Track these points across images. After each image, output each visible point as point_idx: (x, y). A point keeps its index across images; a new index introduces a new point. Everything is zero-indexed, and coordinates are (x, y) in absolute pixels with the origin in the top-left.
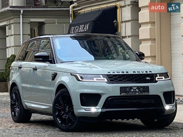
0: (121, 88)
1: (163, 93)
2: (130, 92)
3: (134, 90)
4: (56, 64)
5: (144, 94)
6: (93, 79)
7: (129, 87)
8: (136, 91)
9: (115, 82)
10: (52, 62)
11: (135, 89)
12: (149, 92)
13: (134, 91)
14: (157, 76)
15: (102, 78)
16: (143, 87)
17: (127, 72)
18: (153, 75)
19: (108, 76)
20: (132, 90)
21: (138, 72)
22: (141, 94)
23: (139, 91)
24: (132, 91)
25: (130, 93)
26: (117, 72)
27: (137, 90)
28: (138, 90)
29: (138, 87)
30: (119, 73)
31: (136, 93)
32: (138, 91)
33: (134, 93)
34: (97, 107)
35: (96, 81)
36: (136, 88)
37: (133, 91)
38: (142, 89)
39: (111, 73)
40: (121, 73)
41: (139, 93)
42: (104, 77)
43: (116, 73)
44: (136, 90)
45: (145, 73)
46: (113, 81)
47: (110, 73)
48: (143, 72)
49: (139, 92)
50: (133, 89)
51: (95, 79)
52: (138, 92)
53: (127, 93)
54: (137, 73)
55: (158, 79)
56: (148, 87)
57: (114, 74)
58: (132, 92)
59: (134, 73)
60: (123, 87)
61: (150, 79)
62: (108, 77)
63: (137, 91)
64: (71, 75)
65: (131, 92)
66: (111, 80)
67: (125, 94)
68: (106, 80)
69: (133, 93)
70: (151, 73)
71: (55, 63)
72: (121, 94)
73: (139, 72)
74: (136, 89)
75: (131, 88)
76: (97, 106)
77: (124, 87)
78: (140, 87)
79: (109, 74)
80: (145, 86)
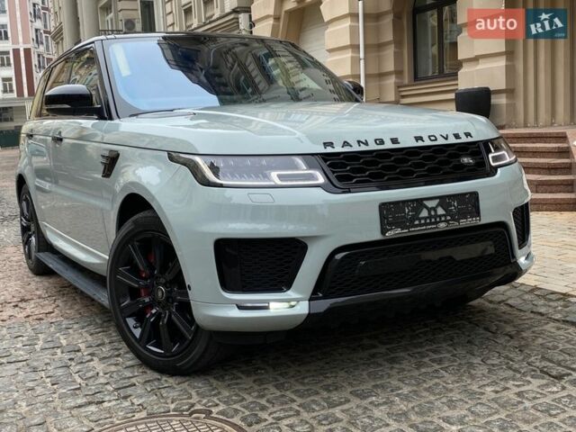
0: (385, 208)
1: (513, 211)
2: (417, 222)
3: (429, 210)
4: (116, 121)
5: (464, 223)
6: (266, 177)
7: (412, 201)
8: (436, 216)
9: (357, 182)
10: (104, 113)
11: (434, 209)
12: (478, 214)
13: (430, 217)
14: (490, 152)
15: (303, 169)
16: (461, 197)
17: (394, 141)
18: (479, 147)
19: (326, 161)
20: (424, 213)
21: (429, 137)
22: (455, 225)
23: (448, 213)
24: (423, 218)
25: (417, 226)
26: (359, 142)
27: (440, 211)
28: (444, 212)
29: (444, 200)
30: (366, 144)
31: (436, 223)
32: (445, 216)
33: (431, 223)
34: (291, 294)
35: (279, 182)
36: (437, 201)
38: (456, 204)
39: (338, 149)
40: (373, 146)
41: (446, 221)
42: (310, 167)
43: (356, 148)
44: (436, 211)
45: (452, 140)
46: (350, 178)
47: (331, 144)
50: (427, 207)
51: (274, 175)
52: (443, 219)
53: (408, 228)
54: (427, 142)
55: (495, 159)
56: (474, 197)
57: (347, 149)
58: (423, 222)
59: (420, 144)
60: (390, 203)
61: (474, 164)
62: (329, 166)
63: (440, 216)
64: (171, 158)
65: (420, 219)
66: (340, 178)
67: (399, 230)
68: (321, 179)
69: (426, 224)
70: (470, 139)
71: (111, 118)
72: (383, 232)
73: (436, 140)
74: (437, 206)
75: (419, 203)
76: (288, 288)
77: (396, 203)
78: (450, 197)
79: (329, 150)
80: (466, 194)
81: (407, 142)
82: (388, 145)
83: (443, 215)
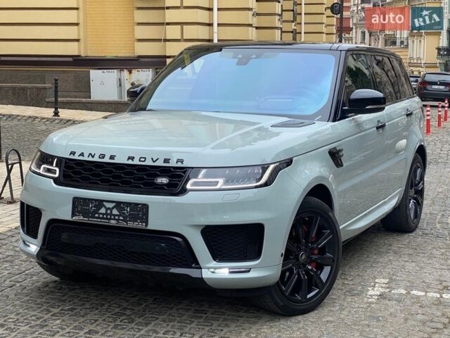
0: (77, 201)
1: (202, 228)
2: (97, 215)
3: (107, 209)
5: (131, 224)
6: (40, 167)
7: (96, 200)
8: (111, 214)
11: (111, 209)
12: (146, 221)
13: (106, 214)
15: (54, 166)
16: (134, 206)
17: (112, 157)
18: (184, 172)
19: (66, 163)
20: (103, 211)
22: (123, 224)
23: (122, 214)
24: (101, 214)
25: (97, 218)
27: (115, 212)
28: (118, 213)
29: (119, 205)
30: (93, 157)
31: (111, 219)
32: (119, 216)
33: (106, 219)
35: (41, 172)
36: (114, 204)
37: (103, 214)
38: (128, 209)
41: (118, 220)
42: (57, 165)
43: (86, 158)
44: (111, 211)
45: (160, 163)
48: (154, 162)
49: (121, 218)
50: (105, 207)
51: (43, 166)
52: (117, 218)
53: (89, 217)
54: (136, 162)
56: (145, 207)
57: (79, 158)
58: (101, 216)
59: (130, 162)
60: (81, 198)
61: (166, 185)
62: (65, 166)
66: (64, 176)
67: (82, 218)
68: (56, 174)
69: (103, 218)
70: (179, 165)
72: (73, 215)
74: (113, 208)
75: (100, 203)
78: (124, 203)
79: (71, 157)
80: (139, 204)
81: (121, 159)
82: (107, 160)
83: (117, 215)
